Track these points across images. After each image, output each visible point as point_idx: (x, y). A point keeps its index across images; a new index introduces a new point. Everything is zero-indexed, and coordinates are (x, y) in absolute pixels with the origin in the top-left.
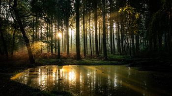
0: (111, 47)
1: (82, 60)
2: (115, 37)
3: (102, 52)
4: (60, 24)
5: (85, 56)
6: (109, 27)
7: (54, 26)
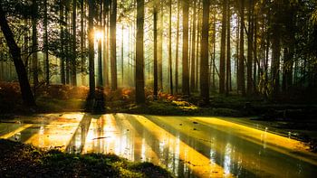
0: (222, 76)
1: (148, 104)
2: (233, 51)
3: (199, 90)
4: (94, 14)
5: (155, 93)
6: (218, 25)
7: (79, 18)
